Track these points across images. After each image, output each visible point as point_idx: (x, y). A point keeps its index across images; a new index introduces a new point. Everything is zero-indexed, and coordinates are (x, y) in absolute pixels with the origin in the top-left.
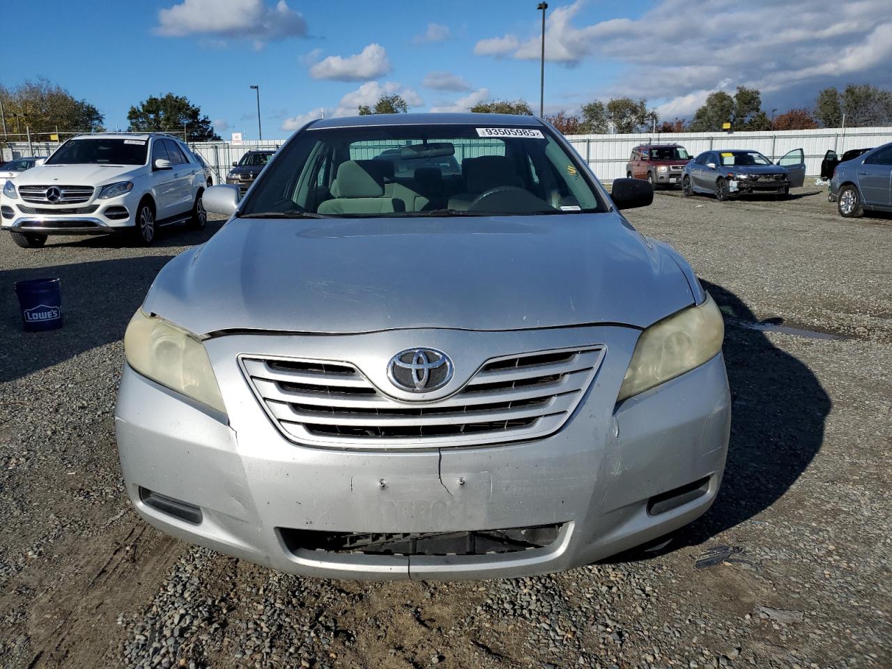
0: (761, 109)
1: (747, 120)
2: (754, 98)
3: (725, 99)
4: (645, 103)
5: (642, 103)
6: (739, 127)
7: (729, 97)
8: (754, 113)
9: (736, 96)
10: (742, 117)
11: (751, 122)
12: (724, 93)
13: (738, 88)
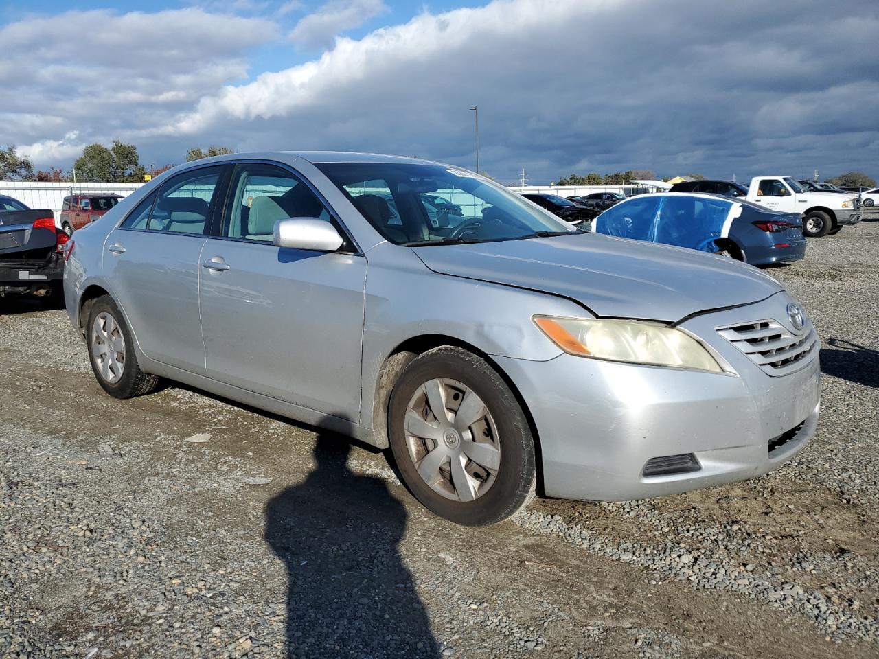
0: (139, 163)
1: (127, 173)
2: (132, 153)
3: (103, 152)
4: (14, 150)
5: (11, 150)
6: (122, 179)
7: (106, 149)
8: (132, 167)
9: (113, 149)
10: (123, 169)
11: (130, 175)
12: (100, 146)
13: (114, 142)
